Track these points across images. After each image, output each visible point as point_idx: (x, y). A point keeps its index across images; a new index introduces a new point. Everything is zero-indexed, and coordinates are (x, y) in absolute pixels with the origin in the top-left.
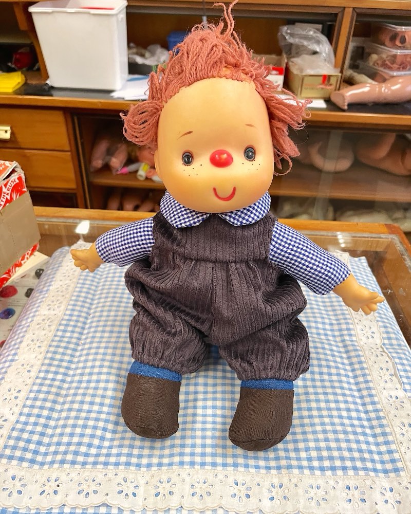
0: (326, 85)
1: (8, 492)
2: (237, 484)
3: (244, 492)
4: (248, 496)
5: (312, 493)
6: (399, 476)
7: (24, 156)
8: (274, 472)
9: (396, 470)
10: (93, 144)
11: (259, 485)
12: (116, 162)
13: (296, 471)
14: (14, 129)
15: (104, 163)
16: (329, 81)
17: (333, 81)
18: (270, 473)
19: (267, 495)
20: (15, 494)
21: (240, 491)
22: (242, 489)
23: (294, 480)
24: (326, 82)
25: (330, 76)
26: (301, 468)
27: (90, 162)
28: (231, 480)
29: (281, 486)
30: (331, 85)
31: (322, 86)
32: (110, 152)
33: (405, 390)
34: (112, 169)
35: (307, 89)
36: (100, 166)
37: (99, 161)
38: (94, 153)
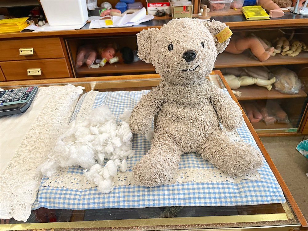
0: (186, 11)
1: (73, 184)
5: (199, 175)
7: (41, 63)
8: (183, 169)
10: (77, 53)
12: (90, 61)
13: (192, 168)
14: (35, 49)
15: (83, 62)
16: (187, 9)
17: (189, 9)
19: (180, 177)
20: (76, 185)
23: (191, 171)
24: (186, 10)
25: (187, 7)
26: (194, 167)
29: (186, 173)
30: (188, 11)
31: (184, 12)
32: (86, 57)
33: (241, 137)
34: (88, 65)
35: (176, 13)
36: (81, 64)
37: (80, 62)
38: (77, 58)
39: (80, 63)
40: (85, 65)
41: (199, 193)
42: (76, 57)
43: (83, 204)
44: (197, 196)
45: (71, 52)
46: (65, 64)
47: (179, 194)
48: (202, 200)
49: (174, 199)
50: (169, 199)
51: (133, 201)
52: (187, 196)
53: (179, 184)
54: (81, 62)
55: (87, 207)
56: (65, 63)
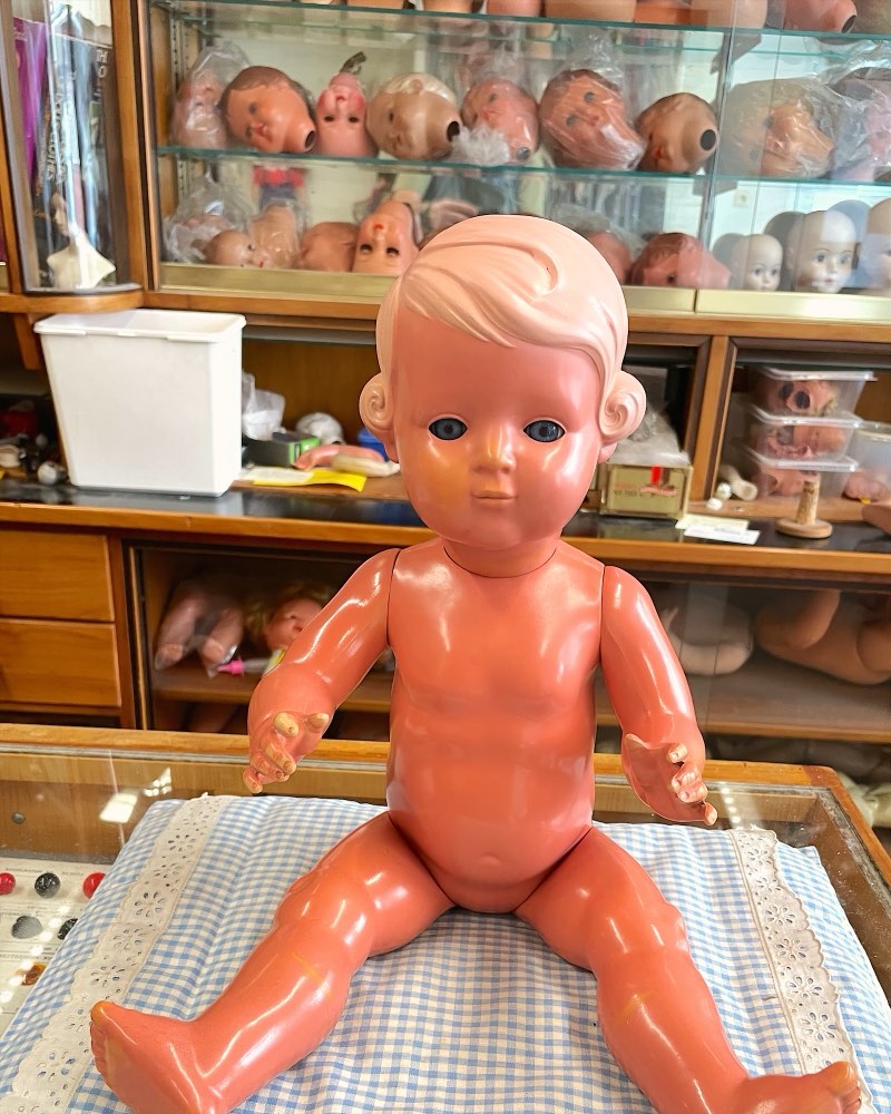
0: (661, 487)
16: (666, 479)
17: (675, 479)
24: (660, 482)
25: (667, 471)
30: (672, 488)
31: (651, 490)
35: (620, 493)
36: (178, 656)
37: (175, 647)
38: (164, 627)
42: (162, 621)
46: (111, 649)
54: (181, 648)
56: (110, 643)
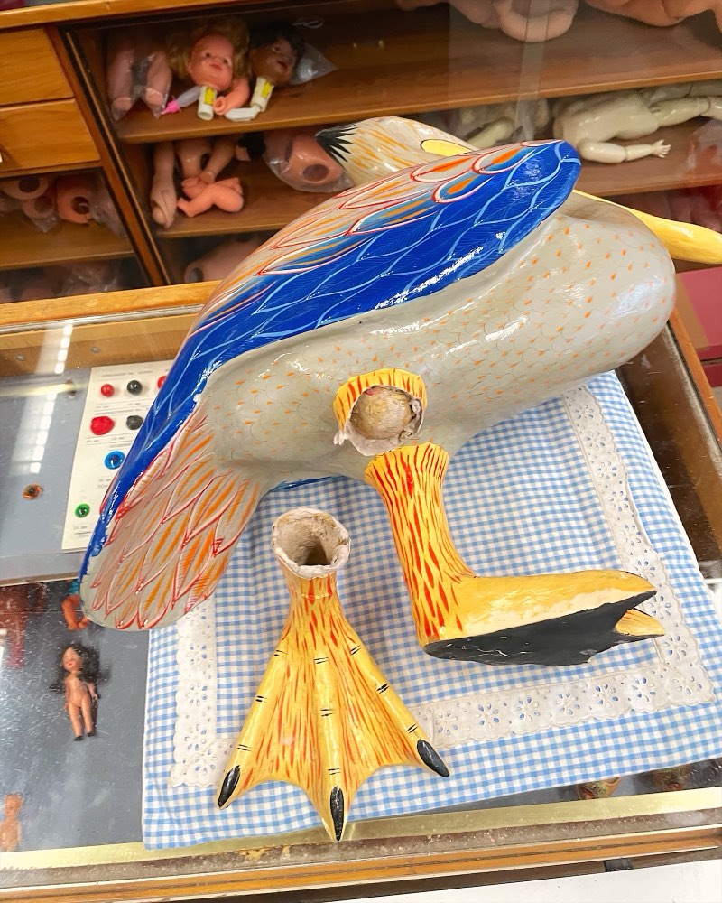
2: (482, 709)
3: (492, 717)
4: (497, 720)
5: (562, 702)
6: (651, 663)
8: (519, 685)
9: (649, 657)
11: (505, 705)
12: (155, 93)
15: (134, 99)
18: (515, 688)
19: (516, 714)
21: (486, 716)
22: (488, 713)
23: (542, 692)
27: (110, 102)
28: (475, 706)
29: (530, 701)
34: (151, 107)
36: (129, 106)
37: (124, 98)
39: (124, 103)
40: (141, 106)
41: (569, 756)
43: (288, 821)
44: (563, 763)
45: (89, 71)
47: (519, 765)
48: (577, 772)
49: (509, 779)
50: (497, 781)
51: (411, 798)
52: (539, 768)
53: (517, 737)
54: (128, 99)
55: (298, 826)
